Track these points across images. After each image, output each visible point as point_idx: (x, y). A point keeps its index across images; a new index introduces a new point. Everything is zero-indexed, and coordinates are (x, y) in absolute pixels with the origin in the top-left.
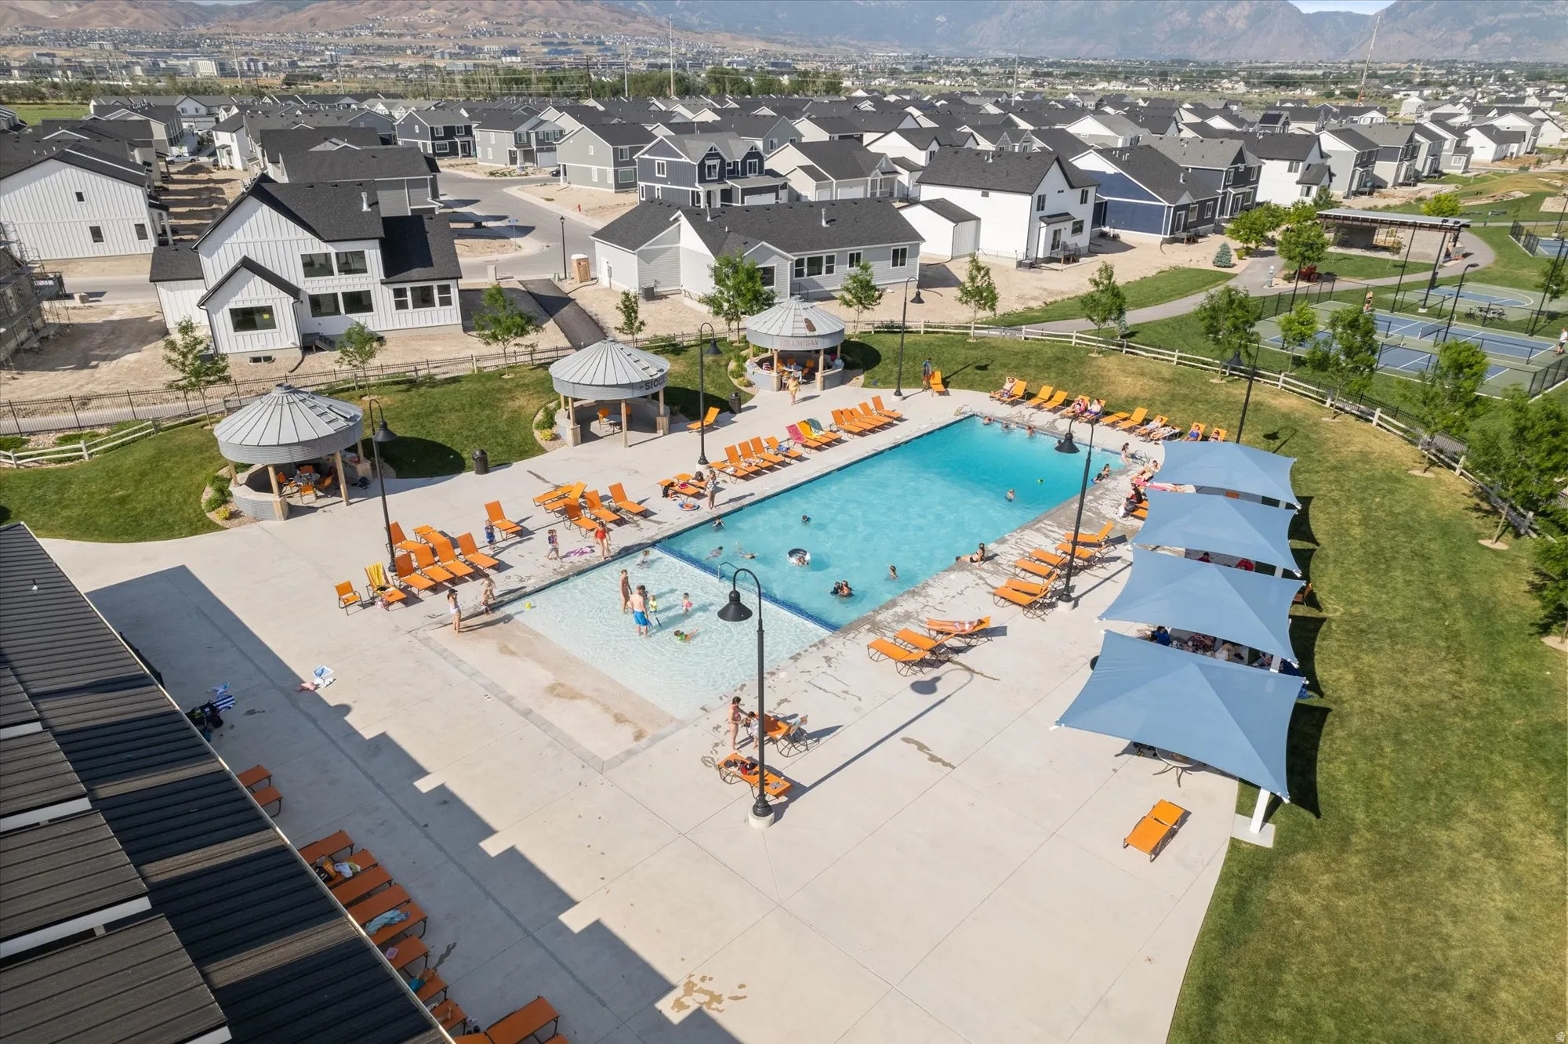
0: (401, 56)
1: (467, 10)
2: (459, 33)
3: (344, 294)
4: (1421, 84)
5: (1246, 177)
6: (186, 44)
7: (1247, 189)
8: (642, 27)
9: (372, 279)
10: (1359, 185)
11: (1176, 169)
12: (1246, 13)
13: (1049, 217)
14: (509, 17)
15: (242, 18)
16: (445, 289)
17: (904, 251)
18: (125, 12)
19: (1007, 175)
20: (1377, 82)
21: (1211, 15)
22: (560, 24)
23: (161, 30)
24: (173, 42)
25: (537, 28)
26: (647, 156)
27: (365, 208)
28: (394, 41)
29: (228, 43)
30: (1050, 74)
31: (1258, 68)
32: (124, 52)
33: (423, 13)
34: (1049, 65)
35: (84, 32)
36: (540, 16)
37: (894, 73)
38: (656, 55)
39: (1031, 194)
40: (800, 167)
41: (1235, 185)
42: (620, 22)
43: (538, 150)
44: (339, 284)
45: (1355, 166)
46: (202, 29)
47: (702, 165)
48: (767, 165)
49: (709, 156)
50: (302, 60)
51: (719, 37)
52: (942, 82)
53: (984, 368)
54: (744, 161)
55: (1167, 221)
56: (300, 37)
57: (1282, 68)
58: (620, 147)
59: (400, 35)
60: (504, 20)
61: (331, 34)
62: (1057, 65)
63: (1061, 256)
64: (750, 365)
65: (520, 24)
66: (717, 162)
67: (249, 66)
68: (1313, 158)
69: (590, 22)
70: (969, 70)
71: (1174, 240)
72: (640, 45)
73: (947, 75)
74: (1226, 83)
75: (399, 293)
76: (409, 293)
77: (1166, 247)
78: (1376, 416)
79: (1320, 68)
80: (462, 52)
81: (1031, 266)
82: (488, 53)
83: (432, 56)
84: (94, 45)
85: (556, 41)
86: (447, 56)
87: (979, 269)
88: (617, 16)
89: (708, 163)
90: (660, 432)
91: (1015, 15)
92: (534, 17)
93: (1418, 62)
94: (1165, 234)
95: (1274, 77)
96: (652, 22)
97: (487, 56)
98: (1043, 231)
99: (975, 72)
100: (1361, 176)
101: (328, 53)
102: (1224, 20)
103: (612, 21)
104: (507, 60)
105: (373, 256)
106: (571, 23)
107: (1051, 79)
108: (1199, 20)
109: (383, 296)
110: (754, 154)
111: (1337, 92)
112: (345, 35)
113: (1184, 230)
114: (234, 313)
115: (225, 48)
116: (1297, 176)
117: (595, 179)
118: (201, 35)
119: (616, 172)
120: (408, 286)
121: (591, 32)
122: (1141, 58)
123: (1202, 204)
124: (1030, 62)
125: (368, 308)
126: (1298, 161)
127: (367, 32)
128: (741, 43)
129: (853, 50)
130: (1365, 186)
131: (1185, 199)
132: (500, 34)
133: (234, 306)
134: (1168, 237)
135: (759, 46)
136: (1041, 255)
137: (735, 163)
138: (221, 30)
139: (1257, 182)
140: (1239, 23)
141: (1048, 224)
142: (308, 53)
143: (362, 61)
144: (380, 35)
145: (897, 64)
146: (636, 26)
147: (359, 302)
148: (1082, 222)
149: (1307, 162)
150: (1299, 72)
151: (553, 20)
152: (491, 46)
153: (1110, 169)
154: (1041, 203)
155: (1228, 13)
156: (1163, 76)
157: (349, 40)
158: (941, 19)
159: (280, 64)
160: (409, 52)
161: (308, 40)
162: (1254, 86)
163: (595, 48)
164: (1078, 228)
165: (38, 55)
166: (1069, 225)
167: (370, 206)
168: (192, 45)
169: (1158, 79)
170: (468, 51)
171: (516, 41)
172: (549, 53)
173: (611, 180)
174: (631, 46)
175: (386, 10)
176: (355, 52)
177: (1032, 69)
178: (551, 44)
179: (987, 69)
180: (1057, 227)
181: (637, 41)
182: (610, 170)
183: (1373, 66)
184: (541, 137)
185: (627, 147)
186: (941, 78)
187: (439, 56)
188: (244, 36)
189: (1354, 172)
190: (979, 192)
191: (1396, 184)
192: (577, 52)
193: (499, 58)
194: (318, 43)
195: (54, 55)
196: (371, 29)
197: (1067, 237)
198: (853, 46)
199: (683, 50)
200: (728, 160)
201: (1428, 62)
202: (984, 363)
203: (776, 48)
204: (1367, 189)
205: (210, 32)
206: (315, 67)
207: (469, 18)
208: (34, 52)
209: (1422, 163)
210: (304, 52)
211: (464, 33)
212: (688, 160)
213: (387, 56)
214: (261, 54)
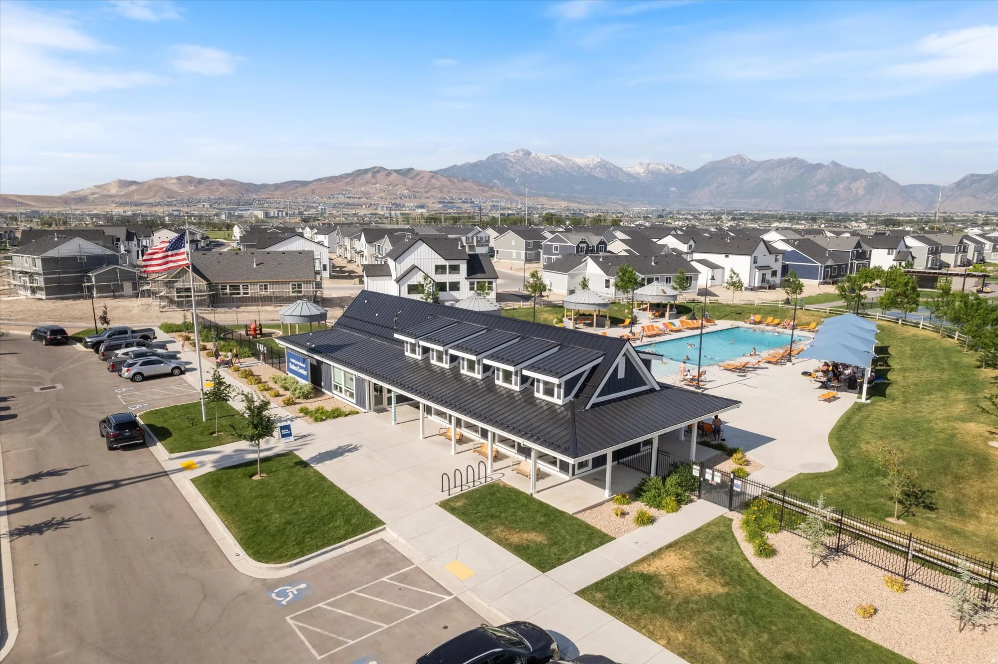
0: (359, 209)
1: (397, 185)
2: (393, 196)
3: (449, 282)
4: (982, 224)
5: (863, 256)
6: (246, 203)
7: (864, 262)
8: (496, 194)
9: (461, 277)
10: (932, 264)
11: (825, 250)
12: (864, 185)
13: (760, 267)
14: (420, 188)
15: (276, 190)
16: (490, 283)
17: (691, 277)
18: (217, 188)
19: (738, 247)
20: (954, 223)
21: (841, 186)
22: (449, 192)
23: (234, 197)
24: (239, 202)
25: (435, 194)
26: (549, 243)
27: (459, 248)
28: (356, 201)
29: (267, 203)
30: (743, 219)
31: (874, 216)
32: (215, 208)
33: (373, 186)
34: (741, 214)
35: (196, 199)
36: (438, 188)
37: (646, 218)
38: (504, 209)
39: (750, 255)
40: (624, 250)
41: (857, 259)
42: (483, 191)
43: (477, 246)
44: (447, 278)
45: (928, 254)
46: (255, 196)
47: (578, 247)
48: (609, 248)
49: (582, 242)
50: (306, 210)
51: (540, 199)
52: (677, 223)
53: (740, 313)
54: (597, 246)
55: (821, 273)
56: (305, 199)
57: (890, 216)
58: (529, 241)
59: (360, 198)
60: (418, 190)
61: (322, 198)
62: (748, 215)
63: (767, 286)
64: (635, 311)
65: (427, 192)
66: (584, 245)
67: (278, 213)
68: (901, 247)
69: (466, 191)
70: (692, 217)
71: (825, 283)
72: (494, 203)
73: (679, 220)
74: (854, 224)
75: (472, 284)
76: (476, 284)
77: (821, 286)
78: (921, 324)
79: (915, 216)
80: (393, 206)
81: (752, 290)
82: (408, 207)
83: (376, 209)
84: (200, 205)
85: (446, 201)
86: (385, 209)
87: (735, 274)
88: (482, 188)
89: (581, 245)
90: (607, 327)
91: (719, 187)
92: (434, 189)
93: (982, 213)
94: (820, 279)
95: (884, 220)
96: (502, 191)
97: (407, 209)
98: (757, 274)
99: (696, 218)
100: (933, 260)
101: (320, 207)
102: (850, 189)
103: (479, 190)
104: (419, 211)
105: (463, 267)
106: (455, 191)
107: (744, 221)
108: (834, 189)
109: (465, 285)
110: (602, 242)
111: (927, 228)
112: (330, 198)
113: (830, 278)
114: (409, 286)
115: (266, 205)
116: (893, 257)
117: (514, 257)
118: (254, 199)
119: (526, 253)
120: (476, 281)
121: (466, 196)
122: (799, 211)
123: (840, 266)
124: (729, 214)
125: (458, 289)
126: (893, 249)
127: (342, 196)
128: (553, 203)
129: (620, 207)
130: (936, 265)
131: (830, 263)
132: (415, 197)
133: (409, 283)
134: (822, 281)
135: (564, 204)
136: (756, 285)
137: (593, 247)
138: (265, 196)
139: (870, 258)
140: (860, 191)
141: (759, 270)
142: (309, 207)
143: (338, 211)
144: (349, 198)
145: (648, 213)
146: (493, 193)
147: (455, 286)
148: (776, 271)
149: (898, 250)
150: (901, 218)
151: (446, 190)
152: (409, 204)
153: (789, 248)
154: (755, 262)
155: (852, 185)
156: (814, 220)
157: (331, 201)
158: (673, 189)
159: (294, 213)
160: (364, 206)
161: (310, 201)
162: (872, 225)
163: (469, 205)
164: (774, 274)
165: (173, 211)
166: (770, 272)
167: (461, 247)
168: (249, 204)
169: (811, 222)
170: (397, 206)
171: (423, 201)
172: (443, 207)
173: (523, 257)
174: (489, 204)
175: (352, 185)
176: (334, 207)
177: (731, 217)
178: (444, 202)
179: (703, 216)
180: (764, 272)
181: (493, 201)
182: (523, 253)
183: (951, 215)
184: (479, 239)
185: (532, 241)
186: (676, 221)
187: (380, 209)
188: (276, 199)
189: (928, 258)
190: (724, 255)
191: (955, 266)
192: (459, 208)
193: (414, 210)
194: (315, 202)
195: (180, 211)
196: (344, 195)
197: (768, 277)
198: (619, 204)
199: (520, 206)
200: (590, 245)
201: (988, 213)
202: (740, 312)
203: (574, 206)
204: (937, 267)
205: (259, 197)
206: (313, 214)
207: (398, 189)
208: (170, 209)
209: (971, 255)
210: (307, 206)
211: (395, 196)
212: (571, 244)
213: (352, 209)
214: (284, 208)
